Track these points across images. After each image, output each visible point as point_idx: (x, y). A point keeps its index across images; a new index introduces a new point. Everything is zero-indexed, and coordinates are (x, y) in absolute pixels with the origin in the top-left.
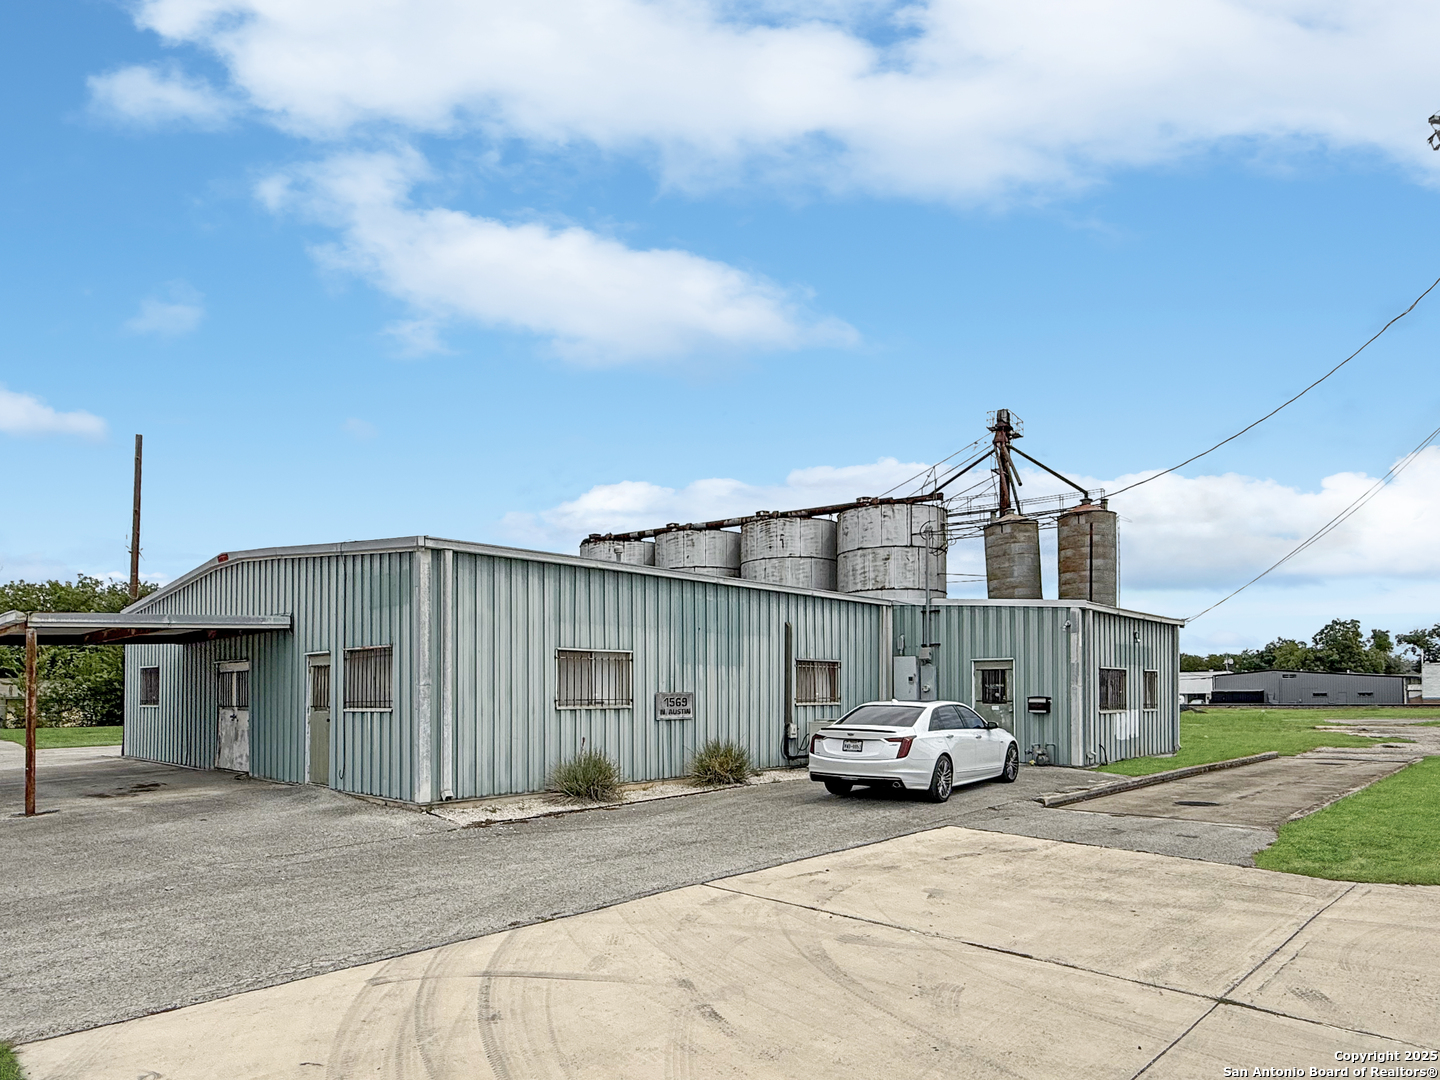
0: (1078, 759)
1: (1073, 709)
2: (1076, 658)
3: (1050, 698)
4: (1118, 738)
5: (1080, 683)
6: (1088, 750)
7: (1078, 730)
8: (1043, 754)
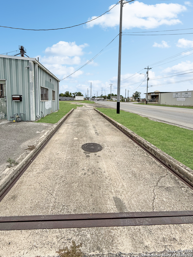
0: (33, 118)
1: (31, 100)
2: (32, 80)
3: (22, 96)
4: (46, 109)
5: (34, 90)
6: (37, 115)
7: (33, 107)
8: (19, 118)
